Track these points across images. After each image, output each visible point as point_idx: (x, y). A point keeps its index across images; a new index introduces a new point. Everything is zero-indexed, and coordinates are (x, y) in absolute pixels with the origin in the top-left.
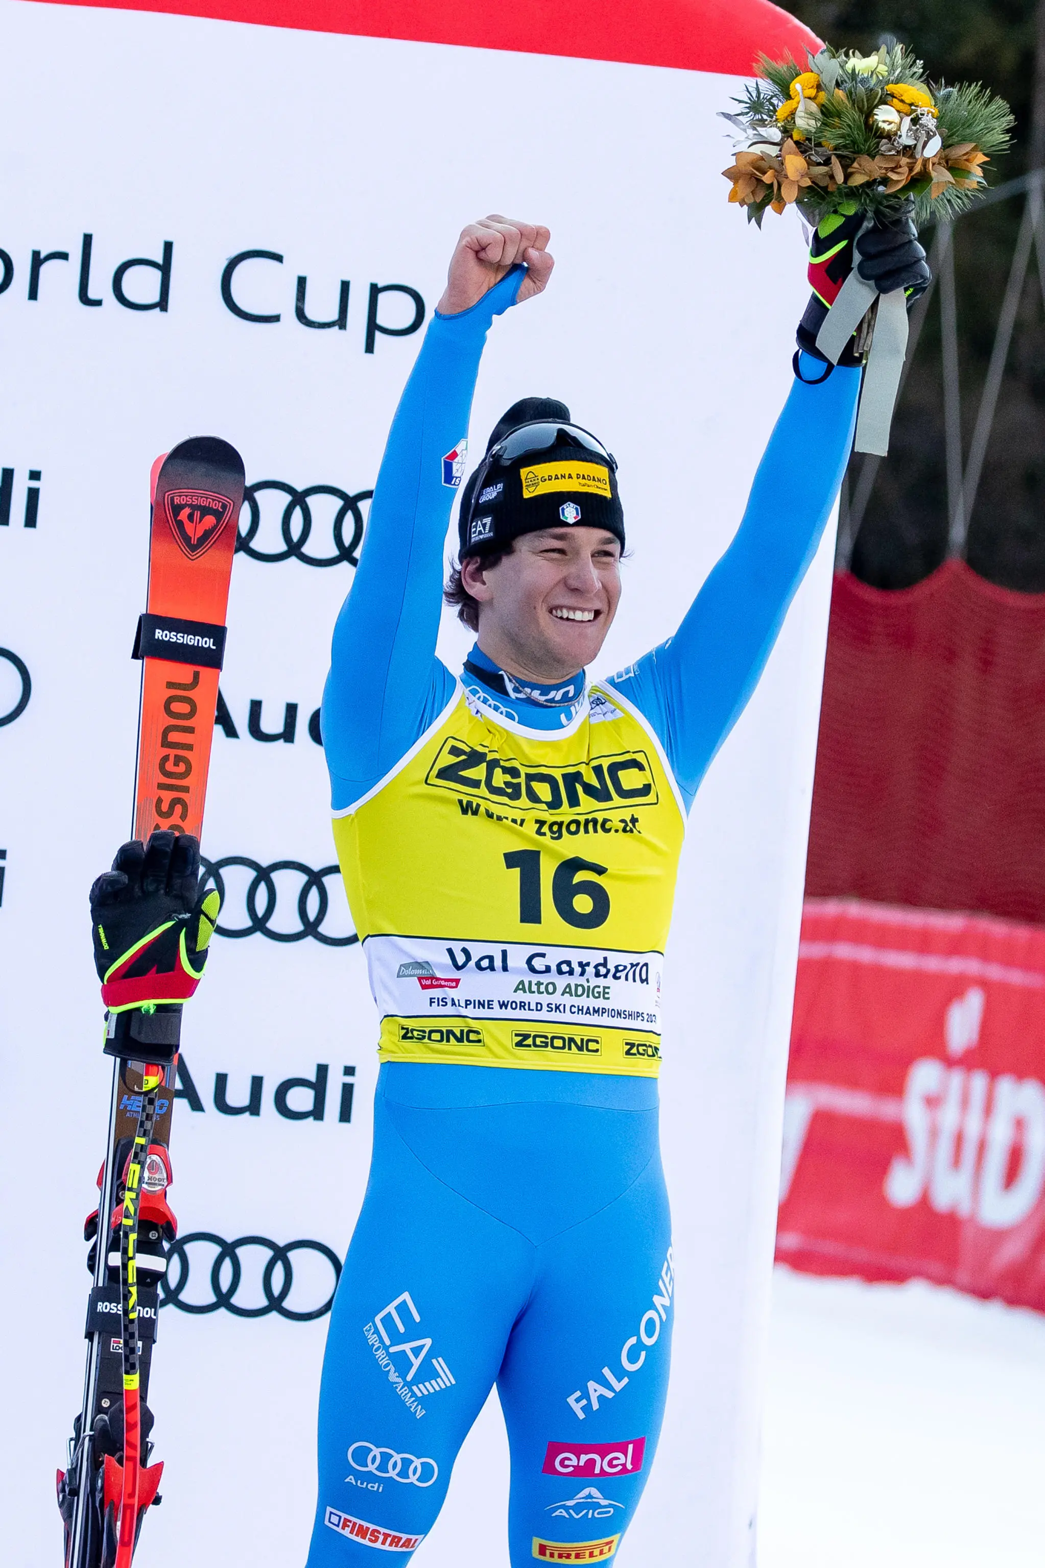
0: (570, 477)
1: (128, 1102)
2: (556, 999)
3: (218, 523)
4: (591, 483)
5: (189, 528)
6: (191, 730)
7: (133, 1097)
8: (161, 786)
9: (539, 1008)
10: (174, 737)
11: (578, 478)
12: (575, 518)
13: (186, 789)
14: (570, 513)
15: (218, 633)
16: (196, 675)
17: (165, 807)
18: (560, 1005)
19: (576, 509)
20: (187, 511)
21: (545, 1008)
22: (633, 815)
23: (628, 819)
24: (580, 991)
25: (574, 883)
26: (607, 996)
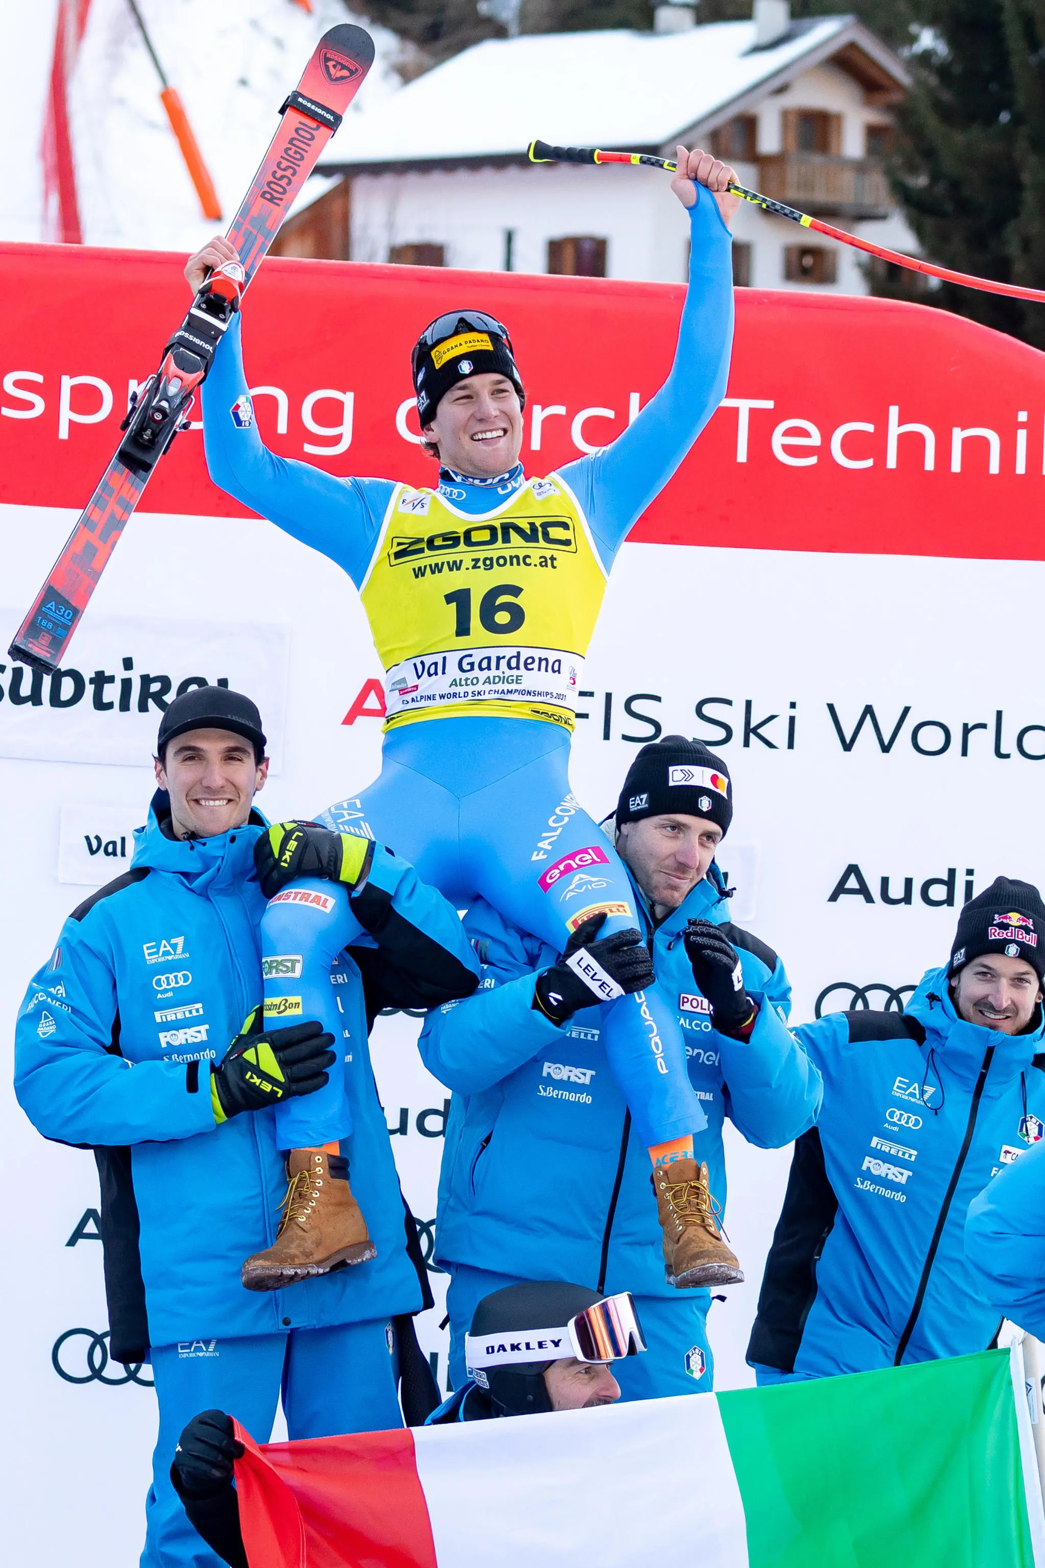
2: (479, 687)
9: (466, 695)
11: (466, 344)
12: (470, 371)
18: (481, 691)
21: (471, 694)
22: (552, 555)
23: (548, 557)
24: (497, 680)
25: (496, 604)
26: (519, 681)
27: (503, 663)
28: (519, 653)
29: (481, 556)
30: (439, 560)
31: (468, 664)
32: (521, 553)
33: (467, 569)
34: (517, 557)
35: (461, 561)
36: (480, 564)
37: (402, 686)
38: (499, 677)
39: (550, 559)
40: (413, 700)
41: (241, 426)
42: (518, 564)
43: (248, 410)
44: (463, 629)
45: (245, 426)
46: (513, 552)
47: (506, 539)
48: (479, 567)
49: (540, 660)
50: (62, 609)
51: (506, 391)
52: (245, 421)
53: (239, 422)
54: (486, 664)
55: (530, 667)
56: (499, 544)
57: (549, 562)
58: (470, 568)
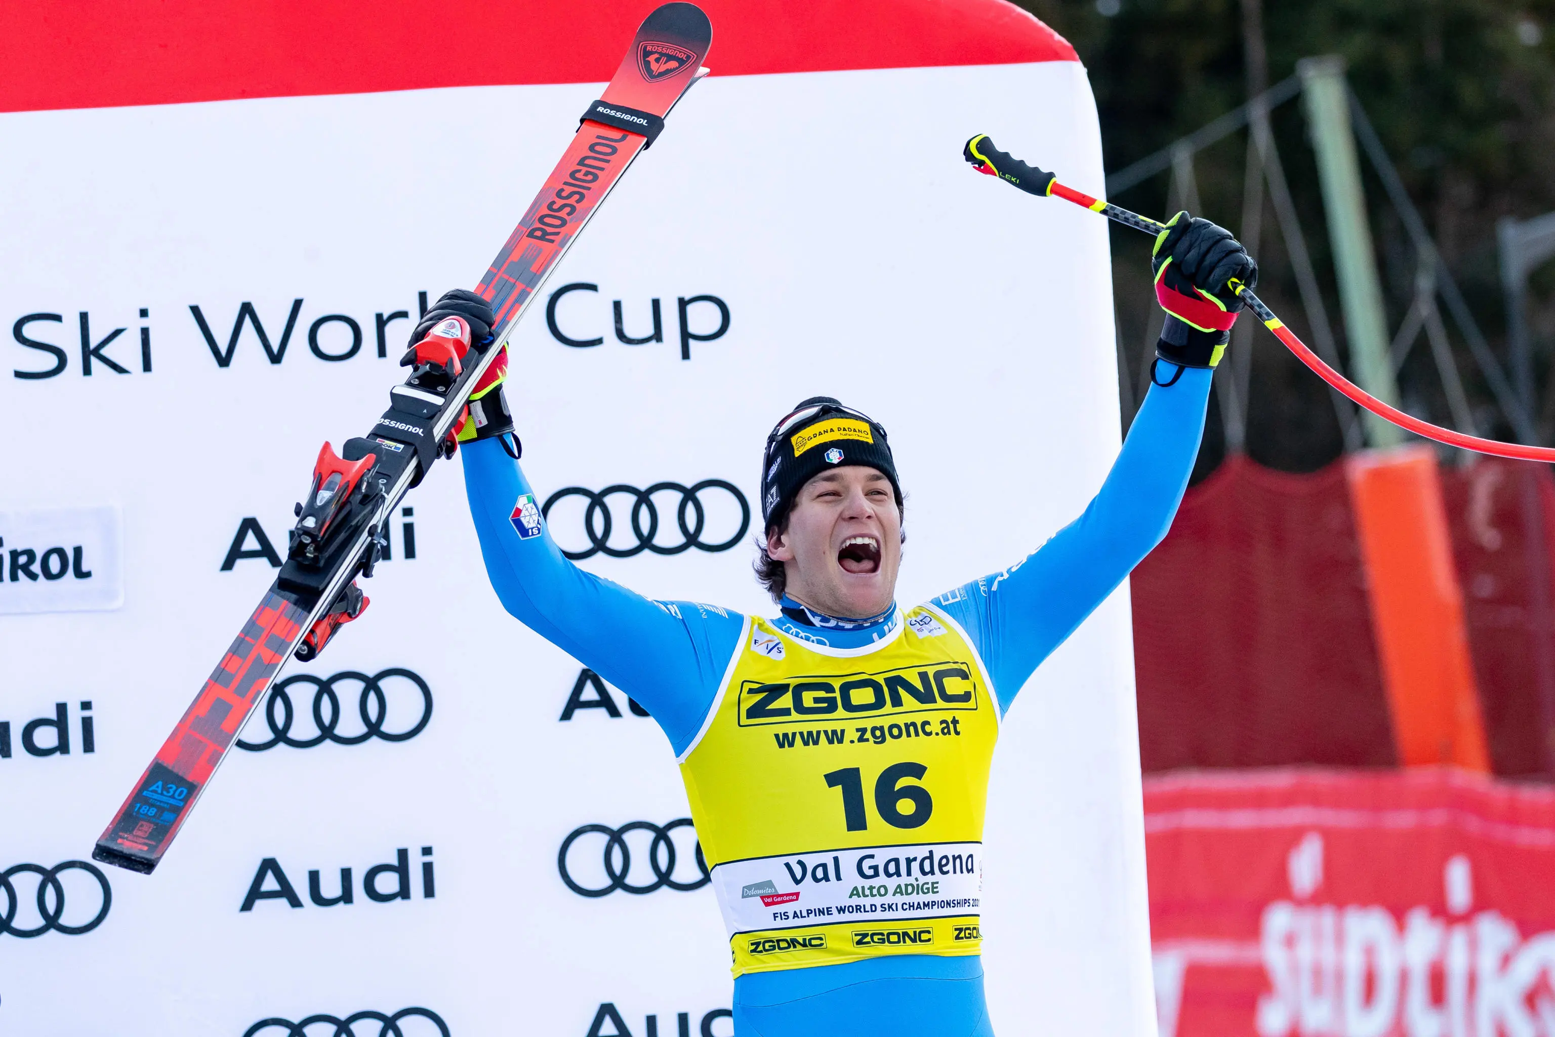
3: (681, 65)
11: (839, 431)
12: (839, 461)
20: (655, 56)
22: (954, 717)
23: (950, 720)
24: (910, 889)
25: (896, 789)
26: (935, 890)
27: (915, 866)
28: (931, 852)
29: (869, 724)
30: (814, 727)
31: (870, 868)
32: (918, 719)
33: (852, 742)
34: (914, 724)
35: (843, 731)
36: (868, 735)
37: (769, 891)
38: (912, 885)
39: (952, 722)
40: (795, 915)
41: (528, 535)
42: (917, 734)
43: (532, 513)
44: (856, 821)
45: (533, 534)
46: (909, 719)
47: (897, 701)
48: (867, 740)
49: (954, 858)
50: (171, 788)
51: (885, 494)
52: (532, 529)
53: (524, 532)
54: (893, 868)
55: (945, 869)
56: (888, 708)
57: (951, 726)
58: (856, 741)
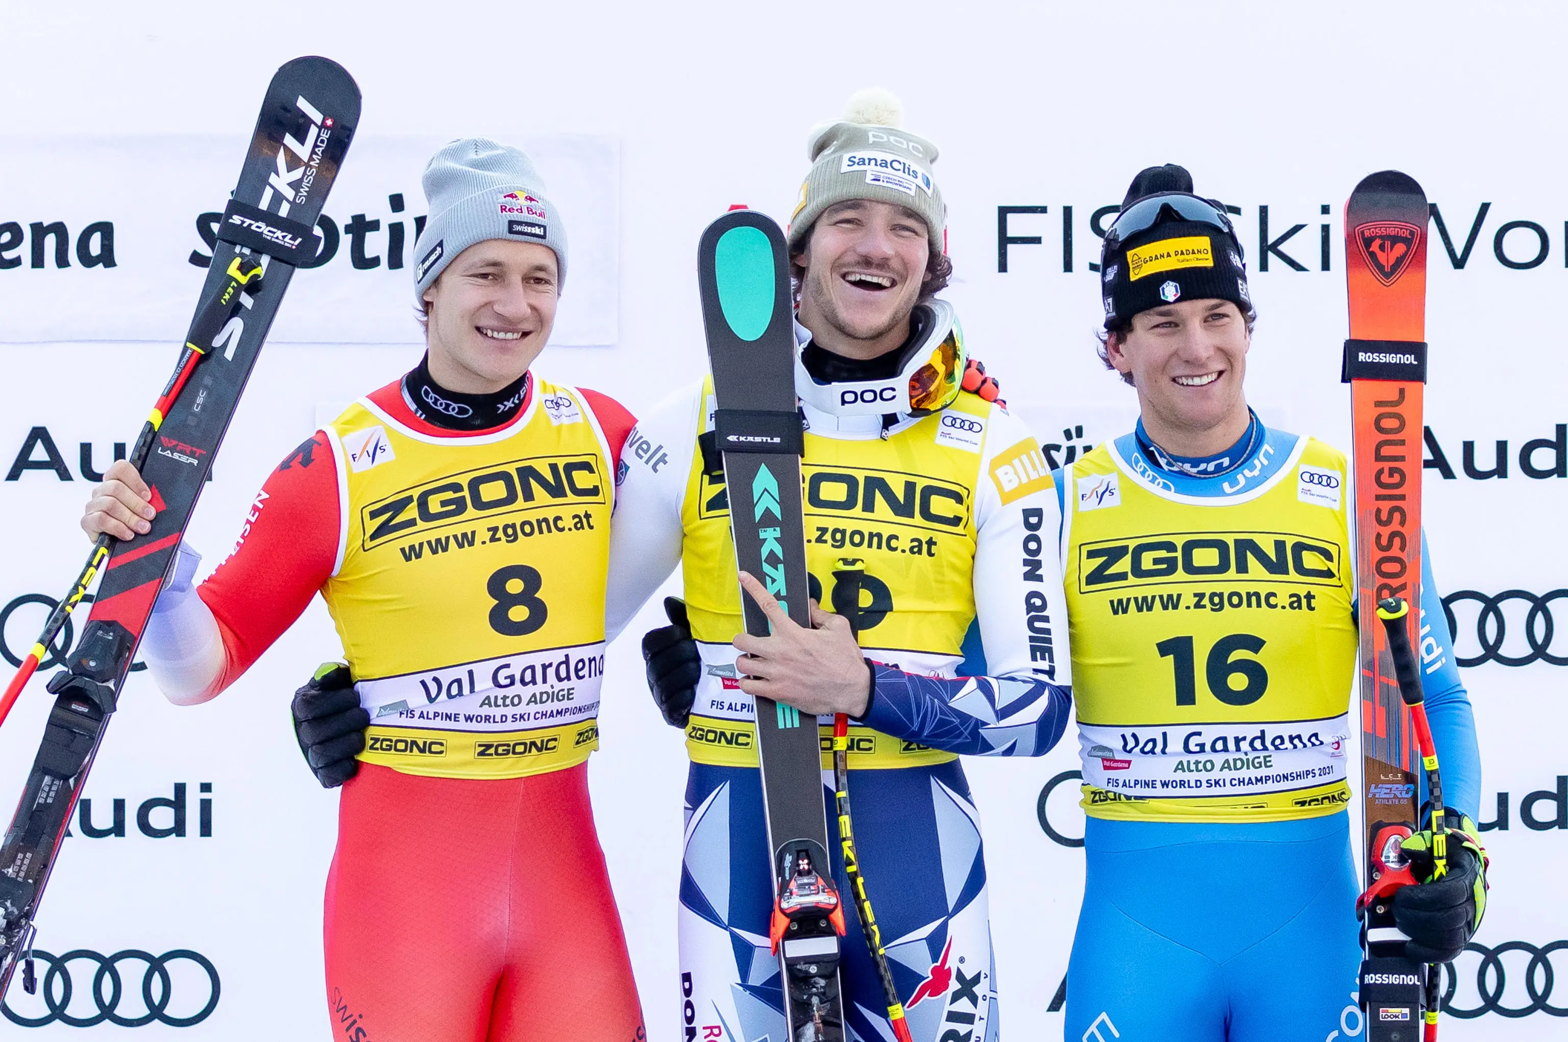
0: (1169, 255)
1: (1376, 791)
2: (1215, 775)
3: (1408, 249)
4: (1191, 256)
5: (1381, 257)
6: (1402, 443)
7: (1380, 786)
8: (1378, 498)
9: (1199, 785)
10: (1386, 451)
11: (1176, 255)
12: (1175, 296)
13: (1402, 497)
14: (1170, 291)
15: (1419, 349)
16: (1402, 391)
17: (1384, 516)
18: (1220, 780)
19: (1176, 287)
20: (1378, 242)
21: (1204, 784)
28: (1263, 732)
30: (1150, 591)
35: (1179, 596)
36: (1206, 601)
37: (1108, 755)
40: (1124, 784)
46: (1252, 588)
47: (1242, 567)
58: (1192, 607)
